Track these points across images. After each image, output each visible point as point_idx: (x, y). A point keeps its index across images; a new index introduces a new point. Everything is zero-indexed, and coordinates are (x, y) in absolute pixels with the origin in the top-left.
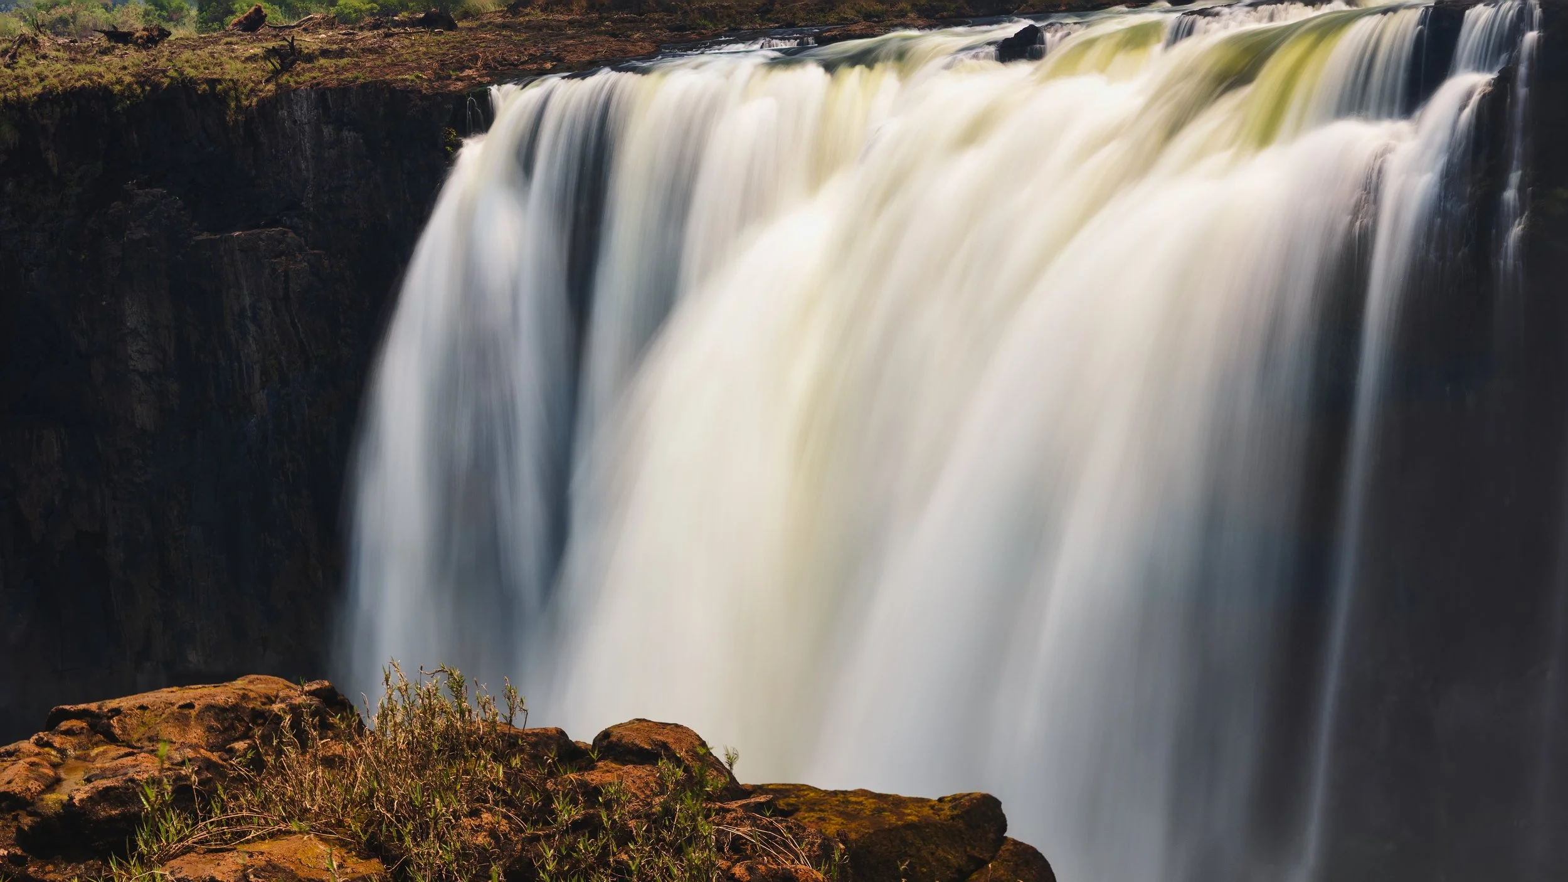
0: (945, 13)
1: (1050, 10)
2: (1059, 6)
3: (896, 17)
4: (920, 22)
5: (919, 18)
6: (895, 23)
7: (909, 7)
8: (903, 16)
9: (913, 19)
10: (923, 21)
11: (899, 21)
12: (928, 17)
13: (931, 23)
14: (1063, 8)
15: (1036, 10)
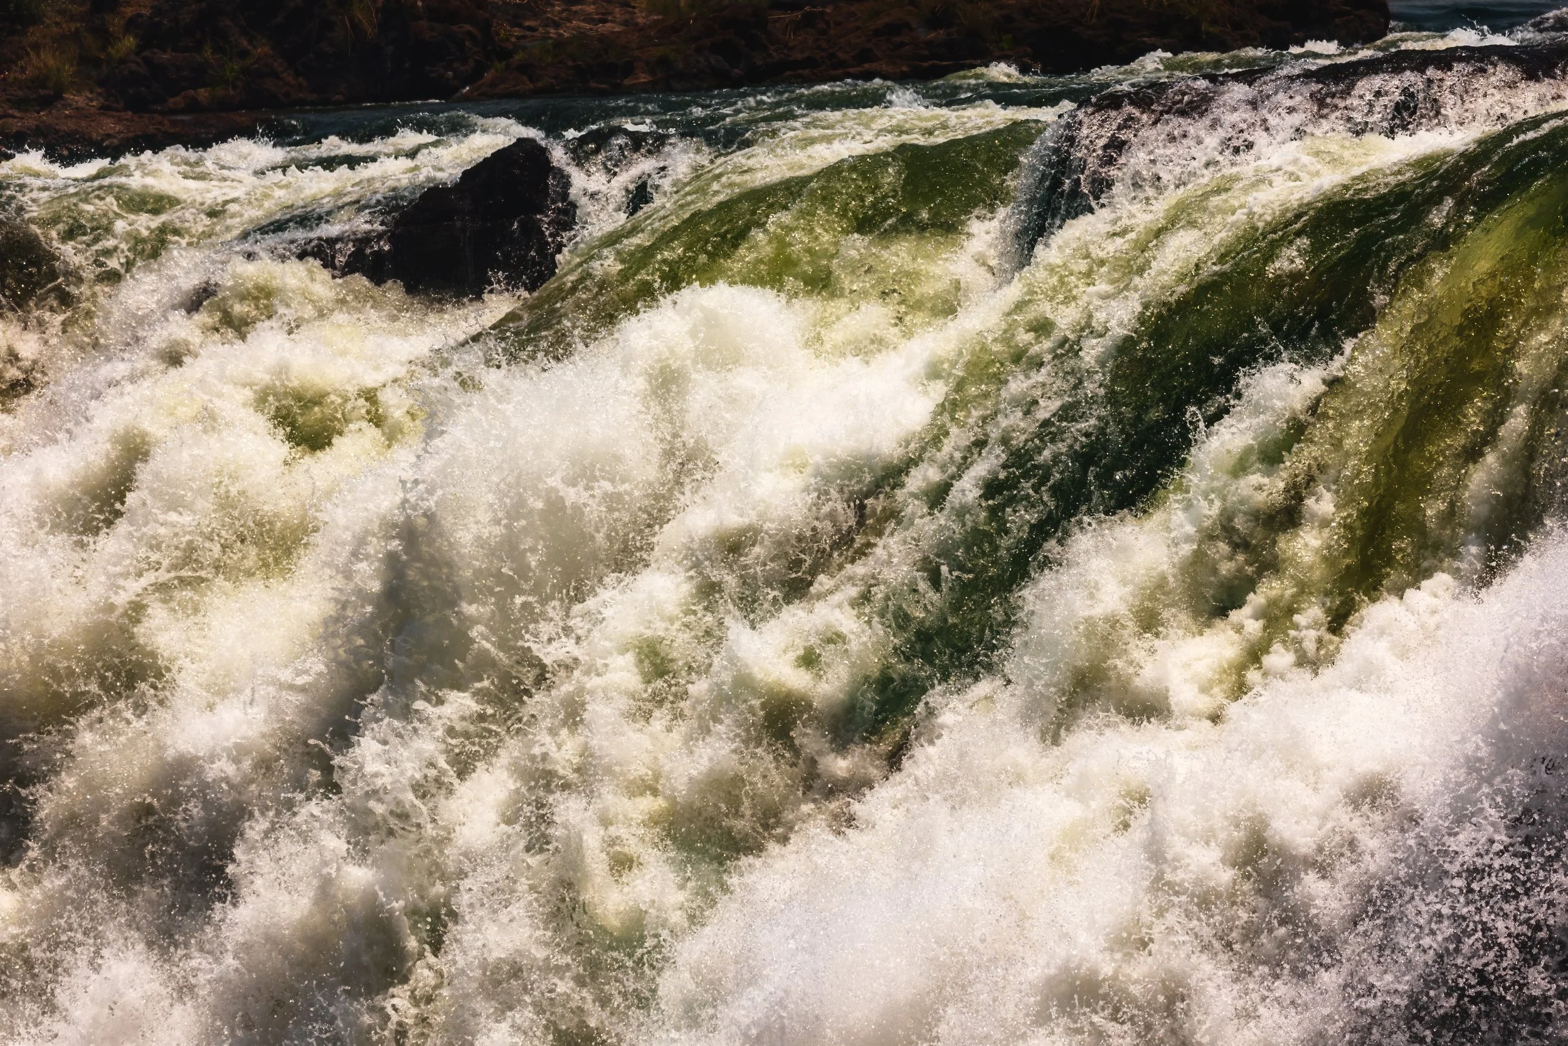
0: (203, 94)
1: (593, 85)
2: (628, 70)
3: (21, 104)
4: (110, 125)
5: (105, 109)
6: (16, 125)
7: (69, 69)
8: (46, 103)
9: (80, 113)
10: (120, 120)
11: (30, 120)
12: (138, 106)
13: (151, 129)
14: (644, 78)
15: (540, 84)
